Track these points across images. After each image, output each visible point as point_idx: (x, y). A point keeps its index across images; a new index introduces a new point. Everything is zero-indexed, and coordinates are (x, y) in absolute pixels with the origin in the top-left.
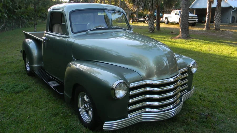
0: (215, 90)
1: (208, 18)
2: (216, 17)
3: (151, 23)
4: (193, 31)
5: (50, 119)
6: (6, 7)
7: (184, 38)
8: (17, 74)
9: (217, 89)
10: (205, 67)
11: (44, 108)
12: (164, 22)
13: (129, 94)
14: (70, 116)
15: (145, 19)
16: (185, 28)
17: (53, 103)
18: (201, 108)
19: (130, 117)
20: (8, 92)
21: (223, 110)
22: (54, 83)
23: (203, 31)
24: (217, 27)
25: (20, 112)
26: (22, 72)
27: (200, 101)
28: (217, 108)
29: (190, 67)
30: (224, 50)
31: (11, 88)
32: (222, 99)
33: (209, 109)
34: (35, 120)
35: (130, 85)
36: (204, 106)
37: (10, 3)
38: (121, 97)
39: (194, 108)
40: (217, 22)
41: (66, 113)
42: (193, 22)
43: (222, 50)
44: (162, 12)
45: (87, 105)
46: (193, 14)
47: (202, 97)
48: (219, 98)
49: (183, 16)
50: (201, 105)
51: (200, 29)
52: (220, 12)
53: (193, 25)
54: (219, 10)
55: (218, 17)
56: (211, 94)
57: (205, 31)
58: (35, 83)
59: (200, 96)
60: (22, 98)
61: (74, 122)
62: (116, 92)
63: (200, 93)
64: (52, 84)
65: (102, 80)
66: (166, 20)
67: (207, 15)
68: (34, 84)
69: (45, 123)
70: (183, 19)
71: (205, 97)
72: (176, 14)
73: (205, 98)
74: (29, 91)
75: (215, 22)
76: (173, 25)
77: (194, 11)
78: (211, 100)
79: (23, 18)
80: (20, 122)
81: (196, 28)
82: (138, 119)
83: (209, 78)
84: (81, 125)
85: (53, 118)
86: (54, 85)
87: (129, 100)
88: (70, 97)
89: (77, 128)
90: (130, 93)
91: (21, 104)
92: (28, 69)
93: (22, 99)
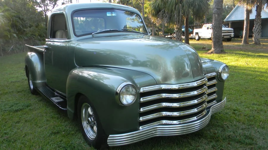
0: (254, 104)
1: (246, 30)
2: (255, 29)
3: (179, 38)
4: (228, 46)
5: (50, 138)
6: (15, 27)
7: (217, 53)
8: (20, 93)
9: (255, 103)
10: (241, 80)
11: (44, 126)
12: (195, 39)
13: (140, 101)
14: (73, 134)
15: (172, 36)
16: (218, 42)
17: (55, 121)
18: (235, 123)
19: (142, 129)
20: (5, 111)
21: (263, 124)
22: (58, 99)
23: (240, 46)
24: (257, 41)
25: (15, 130)
26: (26, 91)
27: (234, 115)
28: (255, 122)
29: (219, 72)
30: (265, 63)
31: (9, 107)
32: (262, 113)
33: (245, 124)
34: (30, 139)
35: (141, 90)
36: (239, 121)
37: (19, 22)
38: (129, 104)
39: (226, 123)
40: (257, 35)
41: (68, 131)
42: (228, 37)
43: (263, 63)
44: (191, 27)
45: (91, 118)
46: (228, 27)
47: (237, 111)
48: (258, 113)
49: (215, 27)
50: (235, 120)
51: (236, 44)
52: (260, 23)
53: (229, 40)
54: (258, 21)
55: (258, 28)
56: (248, 108)
57: (243, 46)
58: (39, 101)
59: (235, 111)
60: (20, 116)
61: (77, 140)
62: (121, 96)
63: (234, 108)
64: (55, 100)
65: (109, 85)
66: (197, 35)
67: (245, 27)
68: (36, 102)
69: (43, 142)
70: (216, 31)
71: (240, 111)
72: (208, 28)
73: (241, 113)
74: (30, 110)
75: (254, 35)
76: (205, 41)
77: (229, 24)
78: (247, 114)
79: (34, 39)
80: (12, 140)
81: (232, 43)
82: (153, 133)
83: (245, 92)
84: (86, 144)
85: (53, 136)
86: (57, 101)
87: (140, 109)
88: (73, 112)
89: (79, 146)
90: (142, 100)
91: (18, 122)
92: (32, 87)
93: (20, 118)
